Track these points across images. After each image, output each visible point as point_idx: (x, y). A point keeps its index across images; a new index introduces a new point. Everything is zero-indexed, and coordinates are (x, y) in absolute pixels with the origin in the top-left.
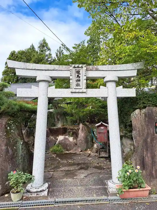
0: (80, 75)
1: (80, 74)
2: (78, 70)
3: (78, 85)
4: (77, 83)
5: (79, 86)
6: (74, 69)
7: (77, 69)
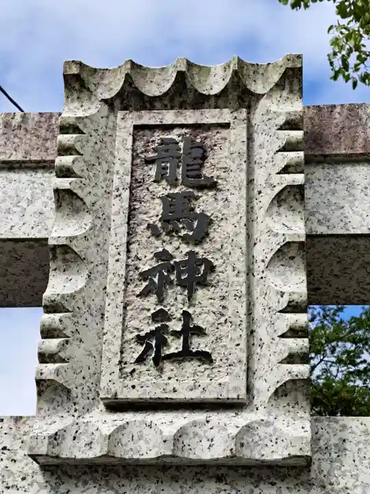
0: (206, 203)
1: (212, 186)
2: (174, 135)
3: (175, 346)
4: (160, 316)
5: (186, 354)
6: (126, 122)
7: (169, 117)
